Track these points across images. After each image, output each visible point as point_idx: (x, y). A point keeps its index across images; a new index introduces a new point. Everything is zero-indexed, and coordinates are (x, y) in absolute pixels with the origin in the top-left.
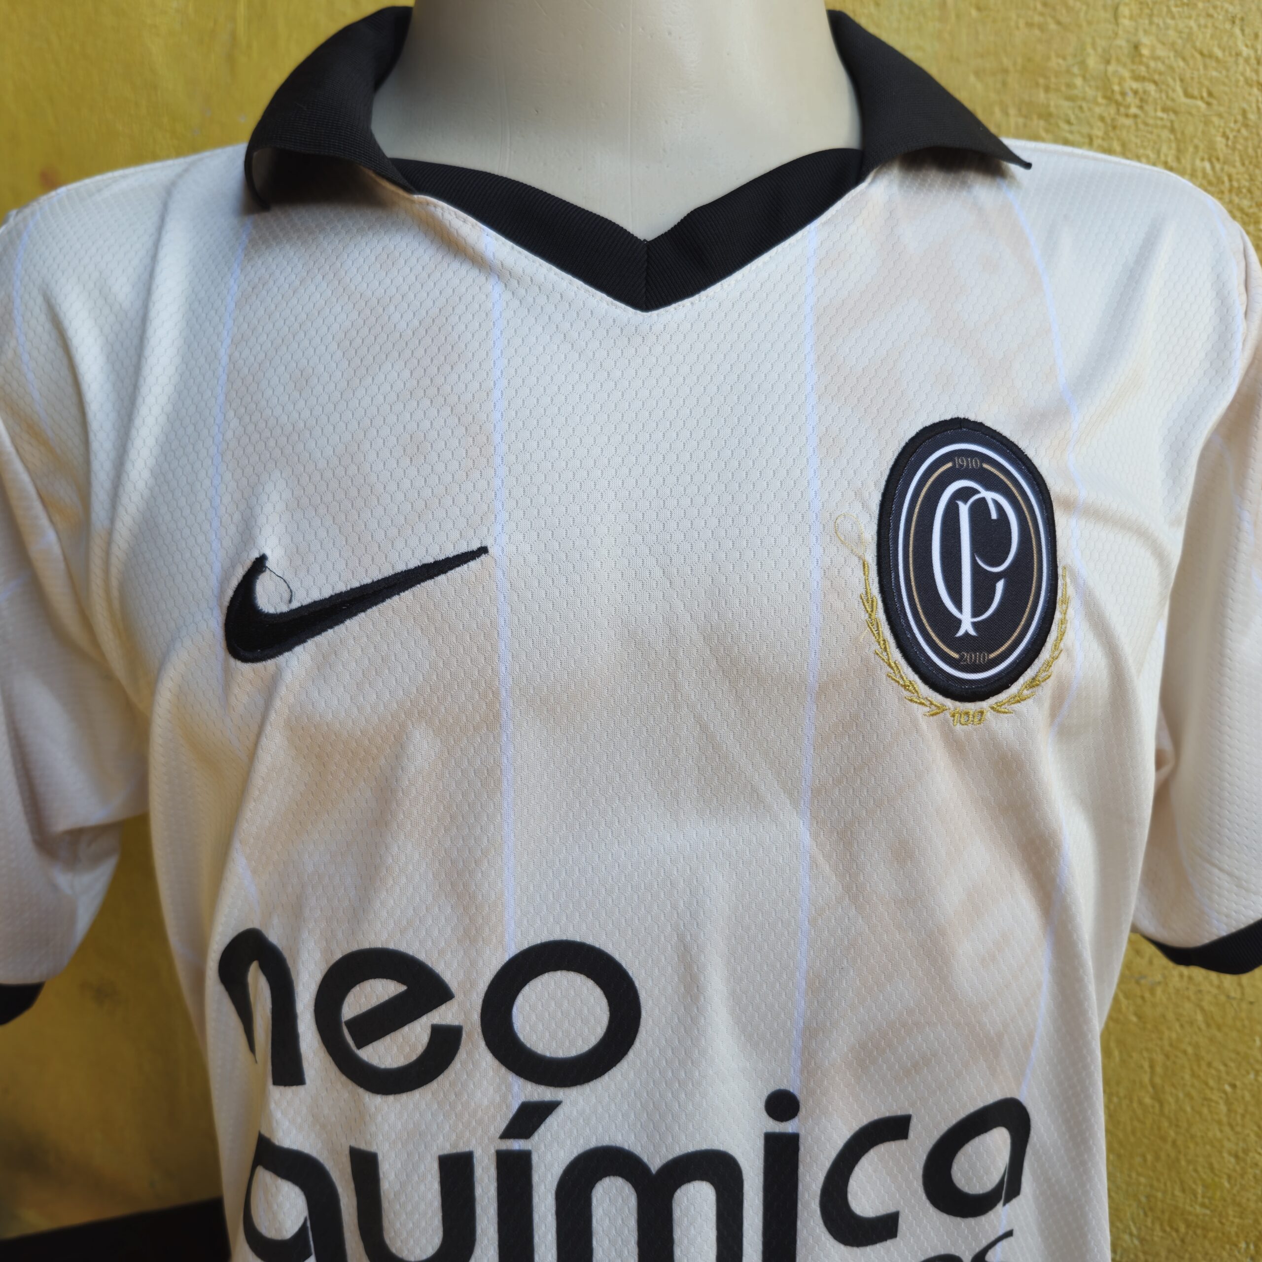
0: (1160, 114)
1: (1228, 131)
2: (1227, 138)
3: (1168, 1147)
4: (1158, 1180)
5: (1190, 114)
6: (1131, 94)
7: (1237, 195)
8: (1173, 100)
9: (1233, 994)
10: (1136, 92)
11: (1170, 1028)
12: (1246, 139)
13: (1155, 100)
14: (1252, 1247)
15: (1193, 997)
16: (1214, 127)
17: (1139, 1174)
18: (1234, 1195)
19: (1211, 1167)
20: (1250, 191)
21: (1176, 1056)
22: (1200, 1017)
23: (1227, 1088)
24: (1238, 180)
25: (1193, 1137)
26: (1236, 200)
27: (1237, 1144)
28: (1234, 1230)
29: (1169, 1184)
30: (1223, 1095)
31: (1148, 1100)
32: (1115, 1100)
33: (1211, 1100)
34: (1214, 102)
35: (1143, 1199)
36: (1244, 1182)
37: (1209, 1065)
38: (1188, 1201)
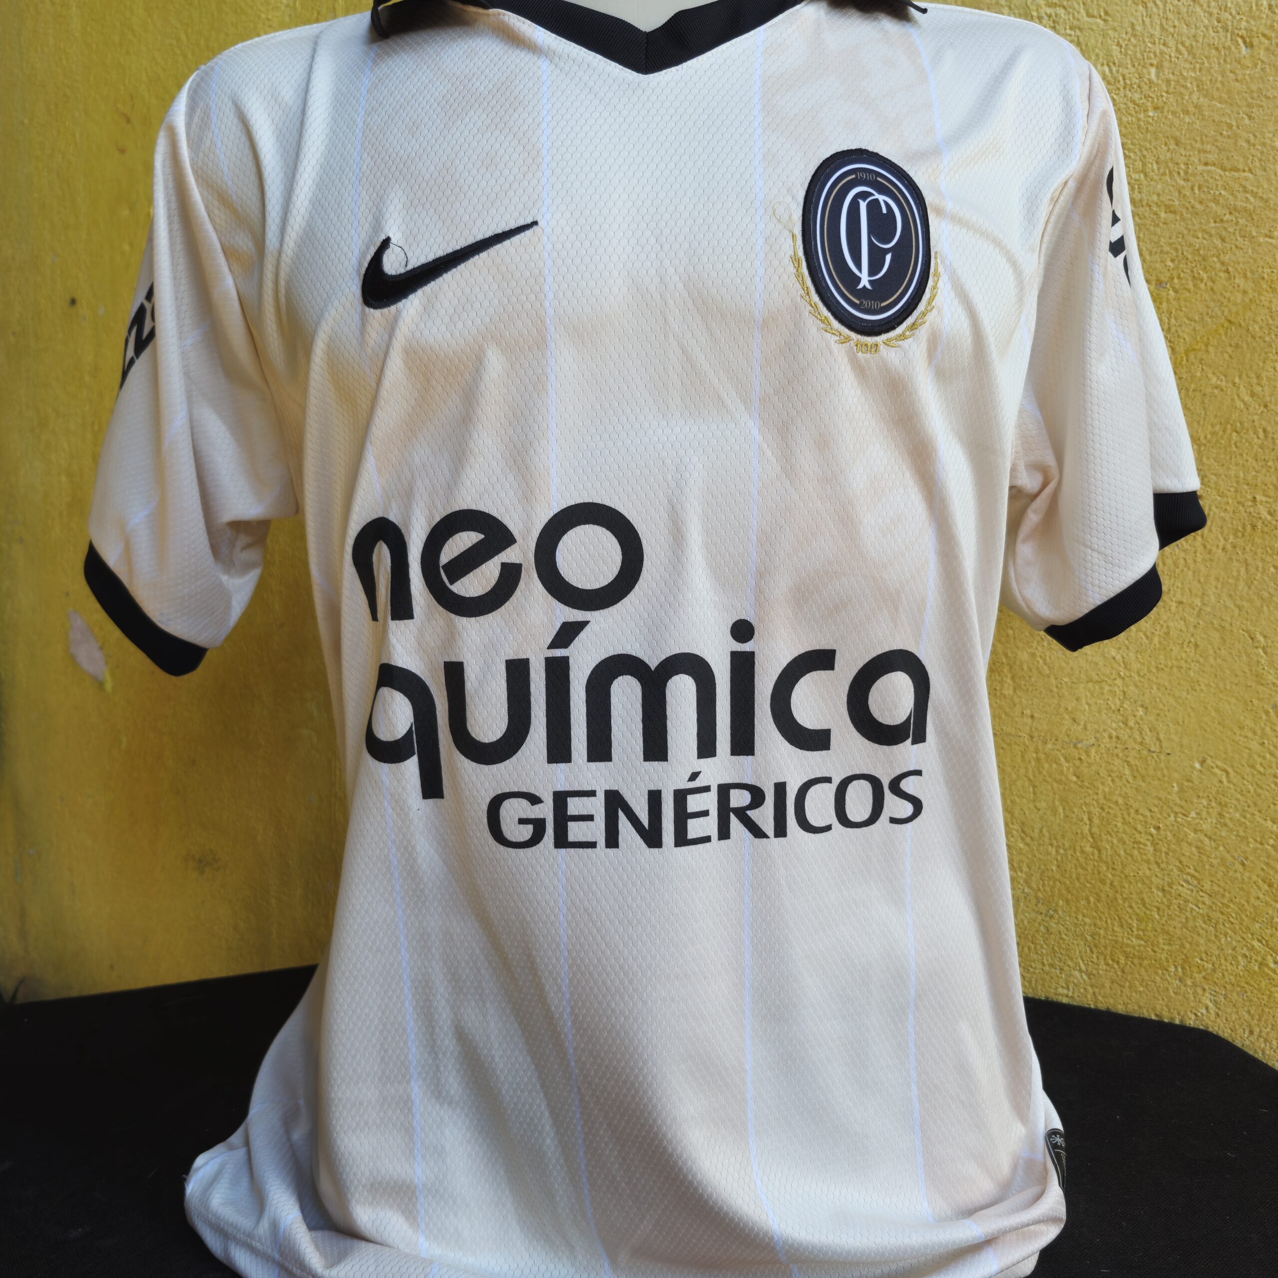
0: (1068, 31)
1: (1121, 40)
2: (1121, 47)
3: (1107, 888)
4: (1100, 918)
5: (1092, 29)
6: (1046, 18)
7: (1130, 90)
8: (1078, 20)
9: (1152, 749)
10: (1050, 16)
11: (1103, 784)
12: (1135, 46)
13: (1064, 20)
14: (1180, 969)
15: (1121, 755)
16: (1110, 38)
17: (1084, 916)
18: (1163, 925)
19: (1144, 904)
20: (1139, 87)
21: (1110, 807)
22: (1127, 772)
23: (1153, 831)
24: (1130, 79)
25: (1126, 876)
26: (1129, 94)
27: (1163, 879)
28: (1164, 956)
29: (1109, 921)
30: (1150, 838)
31: (1088, 849)
32: (1062, 851)
33: (1141, 843)
34: (1110, 19)
35: (1089, 938)
36: (1170, 913)
37: (1137, 811)
38: (1126, 935)
